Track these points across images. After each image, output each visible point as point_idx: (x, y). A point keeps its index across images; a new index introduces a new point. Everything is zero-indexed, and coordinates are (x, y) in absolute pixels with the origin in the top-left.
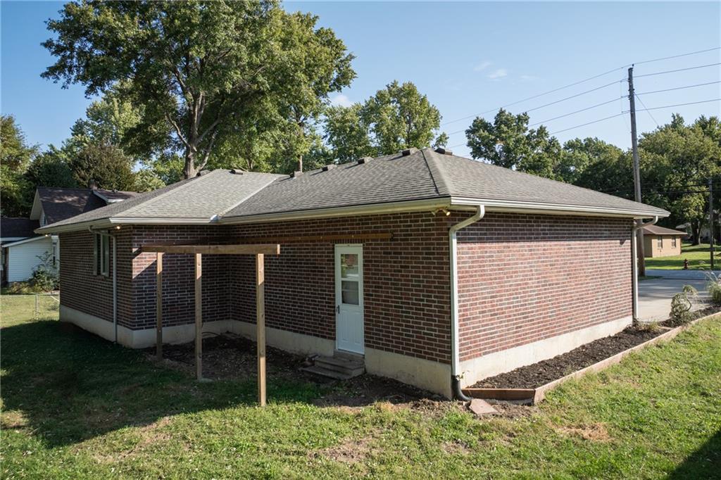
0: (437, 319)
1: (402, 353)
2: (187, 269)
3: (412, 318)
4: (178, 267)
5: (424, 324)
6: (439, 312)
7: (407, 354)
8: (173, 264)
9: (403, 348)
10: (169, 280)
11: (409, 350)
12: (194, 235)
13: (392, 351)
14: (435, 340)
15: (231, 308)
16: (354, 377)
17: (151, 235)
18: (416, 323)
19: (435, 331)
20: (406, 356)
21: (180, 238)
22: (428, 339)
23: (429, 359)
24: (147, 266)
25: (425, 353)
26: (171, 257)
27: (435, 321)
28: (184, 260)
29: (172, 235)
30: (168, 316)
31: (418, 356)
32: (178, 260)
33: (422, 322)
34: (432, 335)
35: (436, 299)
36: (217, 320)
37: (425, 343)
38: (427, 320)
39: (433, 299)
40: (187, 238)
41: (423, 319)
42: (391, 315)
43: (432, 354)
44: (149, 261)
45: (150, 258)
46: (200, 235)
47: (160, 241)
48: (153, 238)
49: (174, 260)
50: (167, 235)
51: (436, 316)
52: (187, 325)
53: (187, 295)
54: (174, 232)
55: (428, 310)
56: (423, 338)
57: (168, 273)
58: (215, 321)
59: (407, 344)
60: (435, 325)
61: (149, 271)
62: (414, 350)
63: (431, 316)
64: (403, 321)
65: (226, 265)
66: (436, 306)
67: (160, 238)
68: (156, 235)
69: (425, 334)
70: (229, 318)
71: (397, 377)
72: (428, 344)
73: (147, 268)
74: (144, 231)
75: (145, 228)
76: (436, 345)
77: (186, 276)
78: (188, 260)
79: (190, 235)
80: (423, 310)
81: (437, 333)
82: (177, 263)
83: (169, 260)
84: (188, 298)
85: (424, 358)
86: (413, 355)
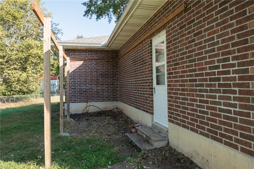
0: (237, 89)
1: (196, 131)
2: (94, 73)
3: (206, 91)
4: (89, 71)
5: (220, 98)
6: (241, 78)
7: (201, 134)
8: (87, 70)
9: (198, 127)
10: (84, 78)
11: (204, 129)
12: (98, 55)
13: (188, 128)
14: (235, 120)
15: (119, 95)
16: (156, 149)
17: (74, 54)
18: (210, 97)
19: (234, 106)
20: (200, 136)
21: (90, 56)
22: (226, 117)
23: (226, 144)
24: (72, 70)
25: (221, 135)
26: (85, 66)
27: (234, 92)
28: (92, 68)
29: (85, 55)
30: (83, 97)
31: (213, 138)
32: (89, 68)
33: (218, 95)
34: (230, 112)
35: (236, 62)
36: (111, 101)
37: (220, 122)
38: (225, 92)
39: (231, 62)
40: (94, 56)
41: (219, 91)
42: (186, 90)
43: (231, 138)
44: (73, 68)
45: (74, 66)
46: (101, 55)
47: (79, 58)
48: (75, 56)
49: (87, 68)
50: (83, 54)
51: (235, 85)
52: (94, 103)
53: (94, 86)
54: (87, 53)
55: (224, 79)
56: (219, 116)
57: (84, 75)
58: (110, 102)
59: (201, 122)
60: (235, 99)
61: (73, 73)
62: (209, 130)
63: (229, 85)
64: (198, 96)
65: (116, 71)
66: (235, 72)
67: (79, 56)
68: (77, 54)
69: (221, 110)
70: (118, 100)
71: (192, 157)
72: (225, 123)
73: (72, 71)
74: (71, 52)
75: (71, 51)
76: (236, 126)
77: (93, 76)
78: (94, 68)
79: (96, 55)
80: (219, 79)
81: (238, 109)
82: (89, 70)
83: (84, 68)
84: (95, 88)
85: (220, 141)
86: (207, 136)
